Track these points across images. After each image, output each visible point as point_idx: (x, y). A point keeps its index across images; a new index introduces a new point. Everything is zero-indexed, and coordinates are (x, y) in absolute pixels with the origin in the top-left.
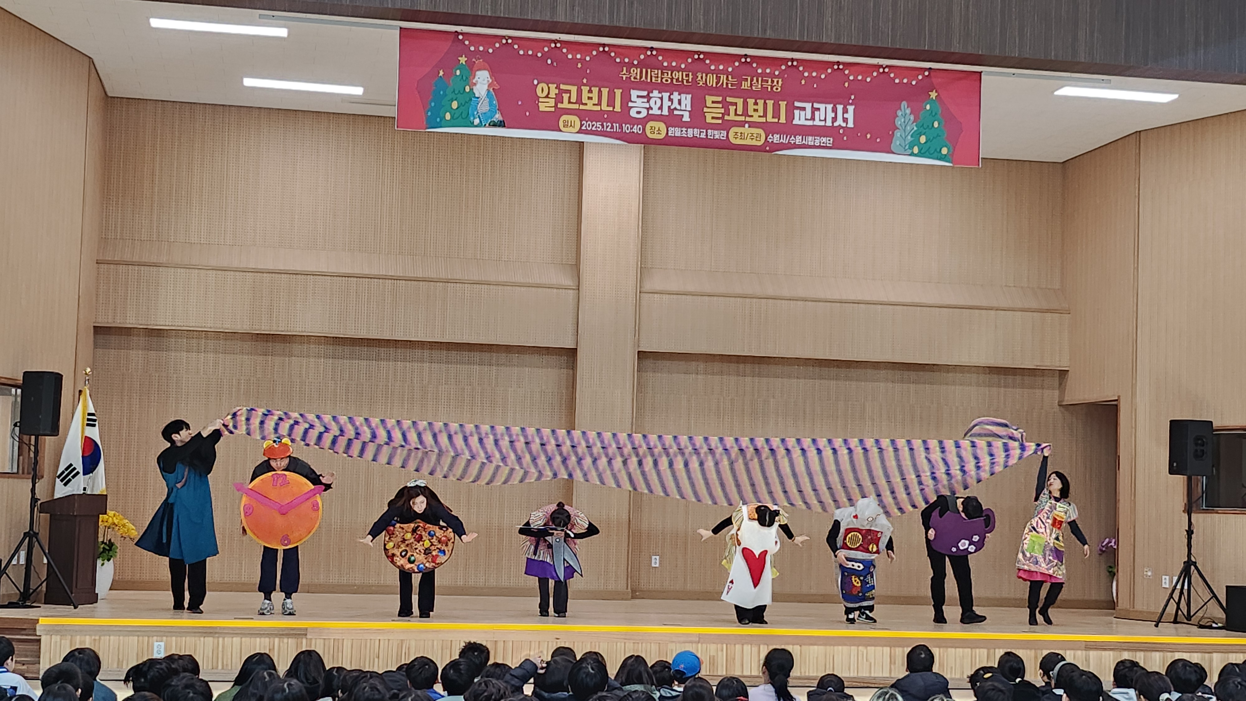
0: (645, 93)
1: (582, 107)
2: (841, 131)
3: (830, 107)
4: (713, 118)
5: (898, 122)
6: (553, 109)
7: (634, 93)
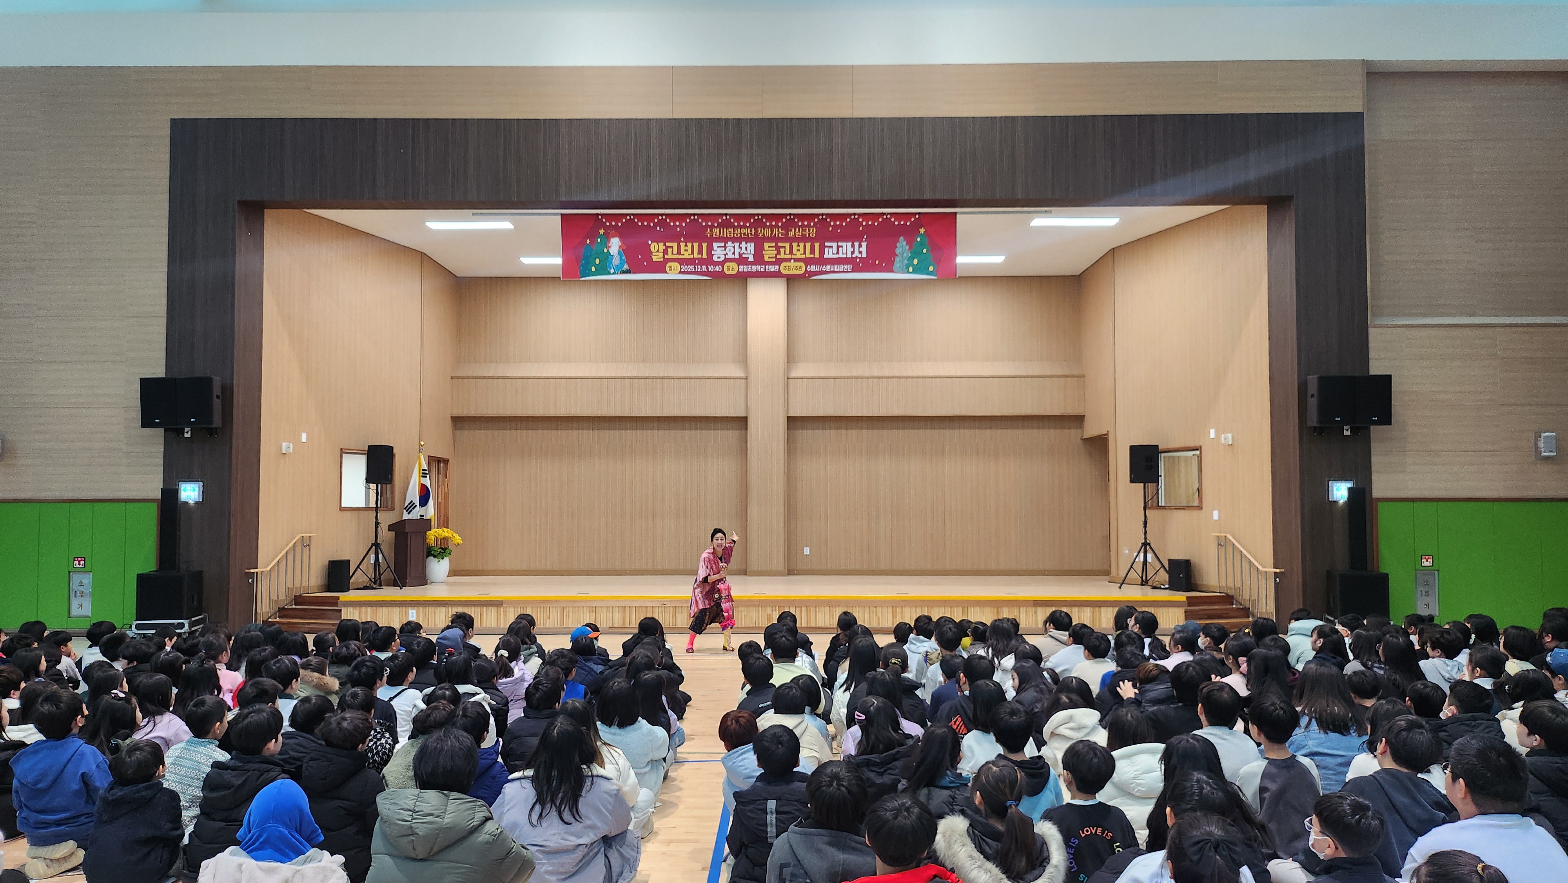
0: (723, 244)
1: (681, 257)
2: (858, 260)
3: (850, 244)
4: (769, 257)
5: (898, 251)
6: (662, 260)
7: (715, 245)
